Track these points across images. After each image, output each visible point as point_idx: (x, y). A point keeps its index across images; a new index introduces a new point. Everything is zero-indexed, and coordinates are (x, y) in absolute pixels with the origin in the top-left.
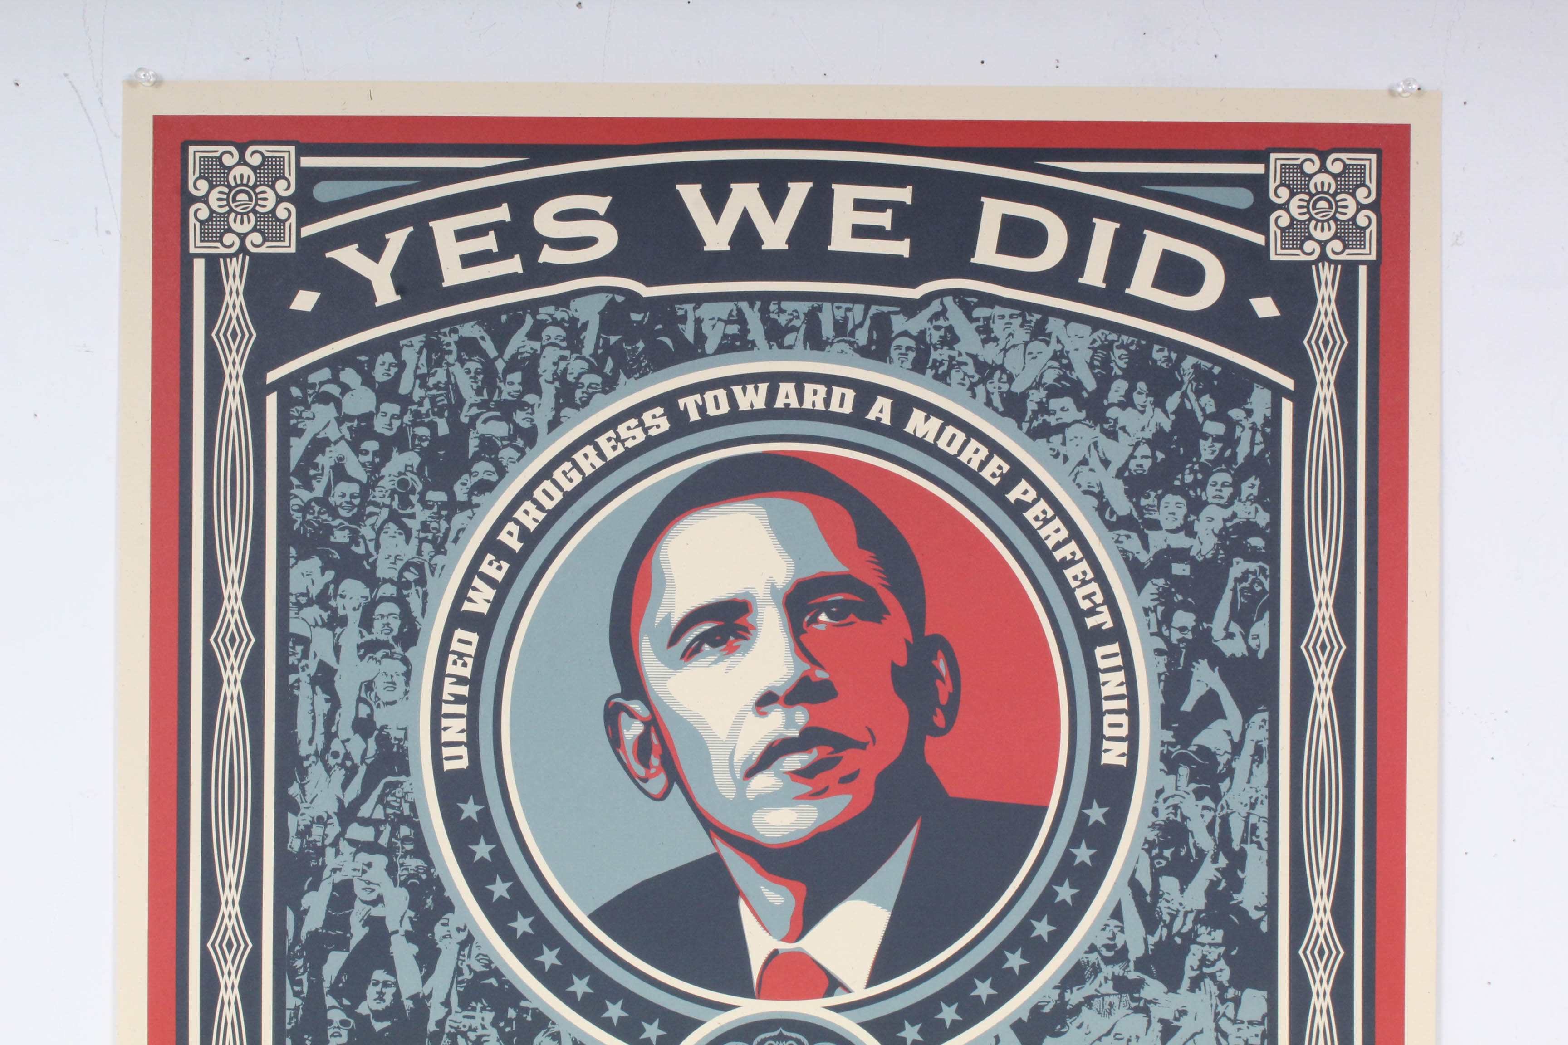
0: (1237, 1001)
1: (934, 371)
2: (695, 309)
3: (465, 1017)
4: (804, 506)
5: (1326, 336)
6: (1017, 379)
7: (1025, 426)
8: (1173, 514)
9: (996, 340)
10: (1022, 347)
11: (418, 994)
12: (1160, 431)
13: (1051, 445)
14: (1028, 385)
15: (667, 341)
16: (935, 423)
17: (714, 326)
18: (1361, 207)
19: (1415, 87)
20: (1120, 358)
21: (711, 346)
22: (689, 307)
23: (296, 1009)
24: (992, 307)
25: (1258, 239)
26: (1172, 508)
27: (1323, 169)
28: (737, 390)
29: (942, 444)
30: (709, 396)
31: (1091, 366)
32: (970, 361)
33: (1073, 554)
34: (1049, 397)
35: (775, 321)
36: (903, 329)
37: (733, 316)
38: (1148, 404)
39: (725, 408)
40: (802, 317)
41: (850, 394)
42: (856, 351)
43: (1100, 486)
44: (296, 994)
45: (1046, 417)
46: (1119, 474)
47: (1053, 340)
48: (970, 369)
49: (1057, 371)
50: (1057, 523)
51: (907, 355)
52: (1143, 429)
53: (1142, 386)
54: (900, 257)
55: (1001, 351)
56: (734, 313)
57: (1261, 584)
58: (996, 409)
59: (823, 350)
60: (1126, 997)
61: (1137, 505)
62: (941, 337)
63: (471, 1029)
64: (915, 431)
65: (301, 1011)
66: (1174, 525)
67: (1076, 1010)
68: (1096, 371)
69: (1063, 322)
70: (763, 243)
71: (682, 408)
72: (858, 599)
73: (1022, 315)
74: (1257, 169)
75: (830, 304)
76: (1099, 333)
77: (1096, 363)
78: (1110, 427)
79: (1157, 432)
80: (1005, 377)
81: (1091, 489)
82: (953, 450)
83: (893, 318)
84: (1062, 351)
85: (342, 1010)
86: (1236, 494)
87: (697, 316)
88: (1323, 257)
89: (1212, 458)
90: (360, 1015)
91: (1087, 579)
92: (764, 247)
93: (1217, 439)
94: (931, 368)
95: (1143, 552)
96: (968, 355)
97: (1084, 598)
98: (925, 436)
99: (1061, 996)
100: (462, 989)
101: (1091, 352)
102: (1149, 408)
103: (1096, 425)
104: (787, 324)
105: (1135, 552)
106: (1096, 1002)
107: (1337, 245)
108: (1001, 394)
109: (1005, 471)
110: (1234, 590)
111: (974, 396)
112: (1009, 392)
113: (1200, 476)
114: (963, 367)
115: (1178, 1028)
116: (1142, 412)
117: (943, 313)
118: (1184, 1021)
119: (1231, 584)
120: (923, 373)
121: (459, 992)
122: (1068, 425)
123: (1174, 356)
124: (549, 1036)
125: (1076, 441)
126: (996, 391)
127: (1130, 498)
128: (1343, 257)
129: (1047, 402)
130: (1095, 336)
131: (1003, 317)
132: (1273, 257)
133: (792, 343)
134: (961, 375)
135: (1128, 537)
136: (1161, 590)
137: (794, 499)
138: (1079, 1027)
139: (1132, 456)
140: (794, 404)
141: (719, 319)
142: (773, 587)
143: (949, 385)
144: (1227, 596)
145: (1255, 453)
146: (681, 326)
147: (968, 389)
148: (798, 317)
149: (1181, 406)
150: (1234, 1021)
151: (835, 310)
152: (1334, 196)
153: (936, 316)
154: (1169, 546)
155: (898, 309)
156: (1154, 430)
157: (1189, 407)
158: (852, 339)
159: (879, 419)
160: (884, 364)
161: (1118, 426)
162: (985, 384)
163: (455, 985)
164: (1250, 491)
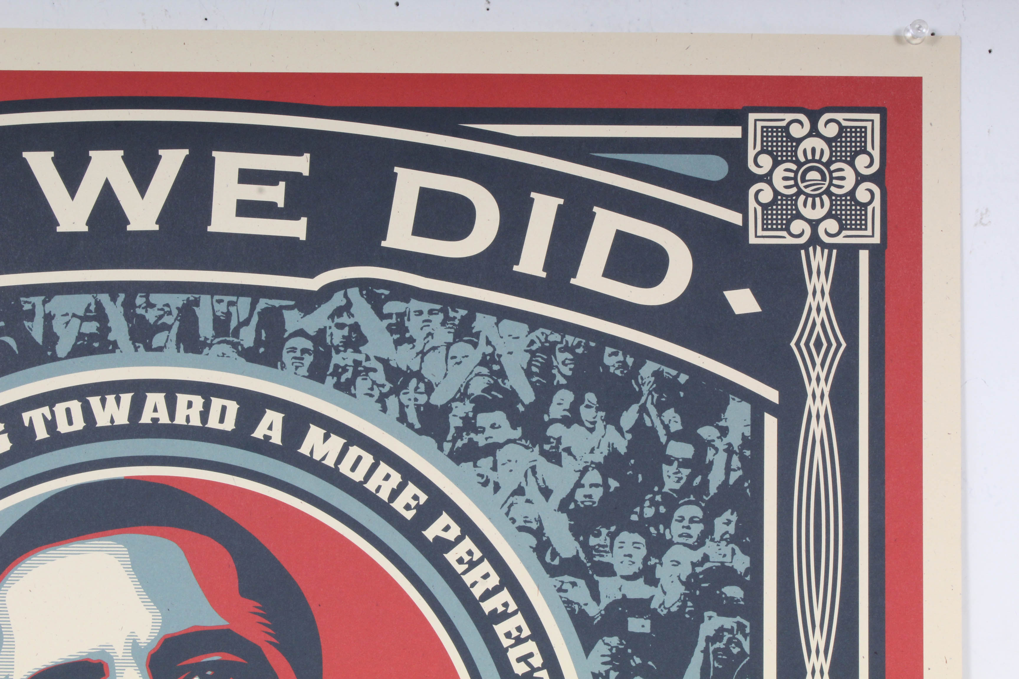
1: (335, 378)
2: (44, 303)
4: (175, 545)
5: (818, 337)
6: (437, 389)
7: (447, 446)
8: (630, 556)
9: (411, 340)
10: (443, 350)
12: (613, 453)
13: (479, 471)
14: (451, 397)
15: (11, 341)
16: (337, 442)
17: (67, 323)
18: (860, 179)
19: (926, 32)
20: (564, 363)
21: (63, 348)
22: (38, 300)
24: (407, 301)
25: (735, 218)
26: (629, 549)
27: (814, 132)
28: (95, 401)
29: (345, 468)
30: (60, 408)
31: (529, 373)
32: (380, 367)
33: (506, 605)
34: (476, 411)
35: (143, 317)
36: (297, 328)
37: (91, 312)
38: (598, 419)
39: (79, 424)
40: (175, 312)
41: (233, 407)
42: (240, 354)
43: (539, 520)
45: (472, 435)
46: (563, 507)
47: (482, 341)
48: (380, 376)
49: (487, 379)
50: (486, 567)
51: (303, 359)
52: (592, 451)
53: (590, 397)
54: (294, 241)
55: (418, 354)
56: (93, 308)
57: (739, 644)
58: (411, 426)
59: (201, 353)
61: (585, 545)
62: (344, 337)
64: (312, 452)
66: (630, 571)
68: (535, 379)
69: (494, 319)
70: (129, 223)
71: (27, 424)
72: (240, 660)
73: (444, 311)
74: (734, 132)
75: (209, 297)
76: (538, 332)
77: (534, 369)
78: (552, 448)
79: (609, 454)
80: (422, 387)
81: (528, 525)
82: (358, 476)
83: (286, 313)
84: (492, 355)
86: (708, 532)
87: (47, 312)
88: (815, 240)
89: (677, 486)
91: (523, 636)
92: (129, 228)
93: (684, 463)
94: (332, 375)
95: (592, 604)
96: (378, 359)
97: (519, 660)
98: (324, 458)
101: (528, 356)
102: (600, 425)
103: (534, 446)
104: (156, 321)
105: (582, 604)
107: (832, 225)
108: (418, 407)
109: (422, 502)
110: (706, 651)
111: (384, 409)
112: (428, 405)
113: (662, 509)
114: (371, 374)
116: (591, 430)
117: (347, 308)
119: (701, 644)
120: (322, 381)
122: (500, 446)
123: (630, 361)
125: (509, 466)
126: (412, 404)
127: (576, 536)
128: (839, 240)
129: (475, 417)
130: (533, 336)
131: (420, 313)
132: (753, 240)
133: (163, 345)
134: (369, 383)
135: (574, 584)
136: (614, 651)
137: (162, 535)
139: (579, 485)
140: (164, 419)
141: (74, 315)
142: (135, 645)
143: (354, 396)
144: (697, 659)
145: (731, 482)
146: (27, 324)
147: (377, 401)
148: (170, 313)
149: (640, 422)
151: (216, 304)
152: (828, 164)
153: (338, 312)
154: (624, 596)
155: (292, 303)
156: (606, 453)
157: (648, 423)
158: (235, 340)
159: (267, 438)
160: (274, 370)
161: (561, 447)
162: (398, 395)
164: (725, 528)
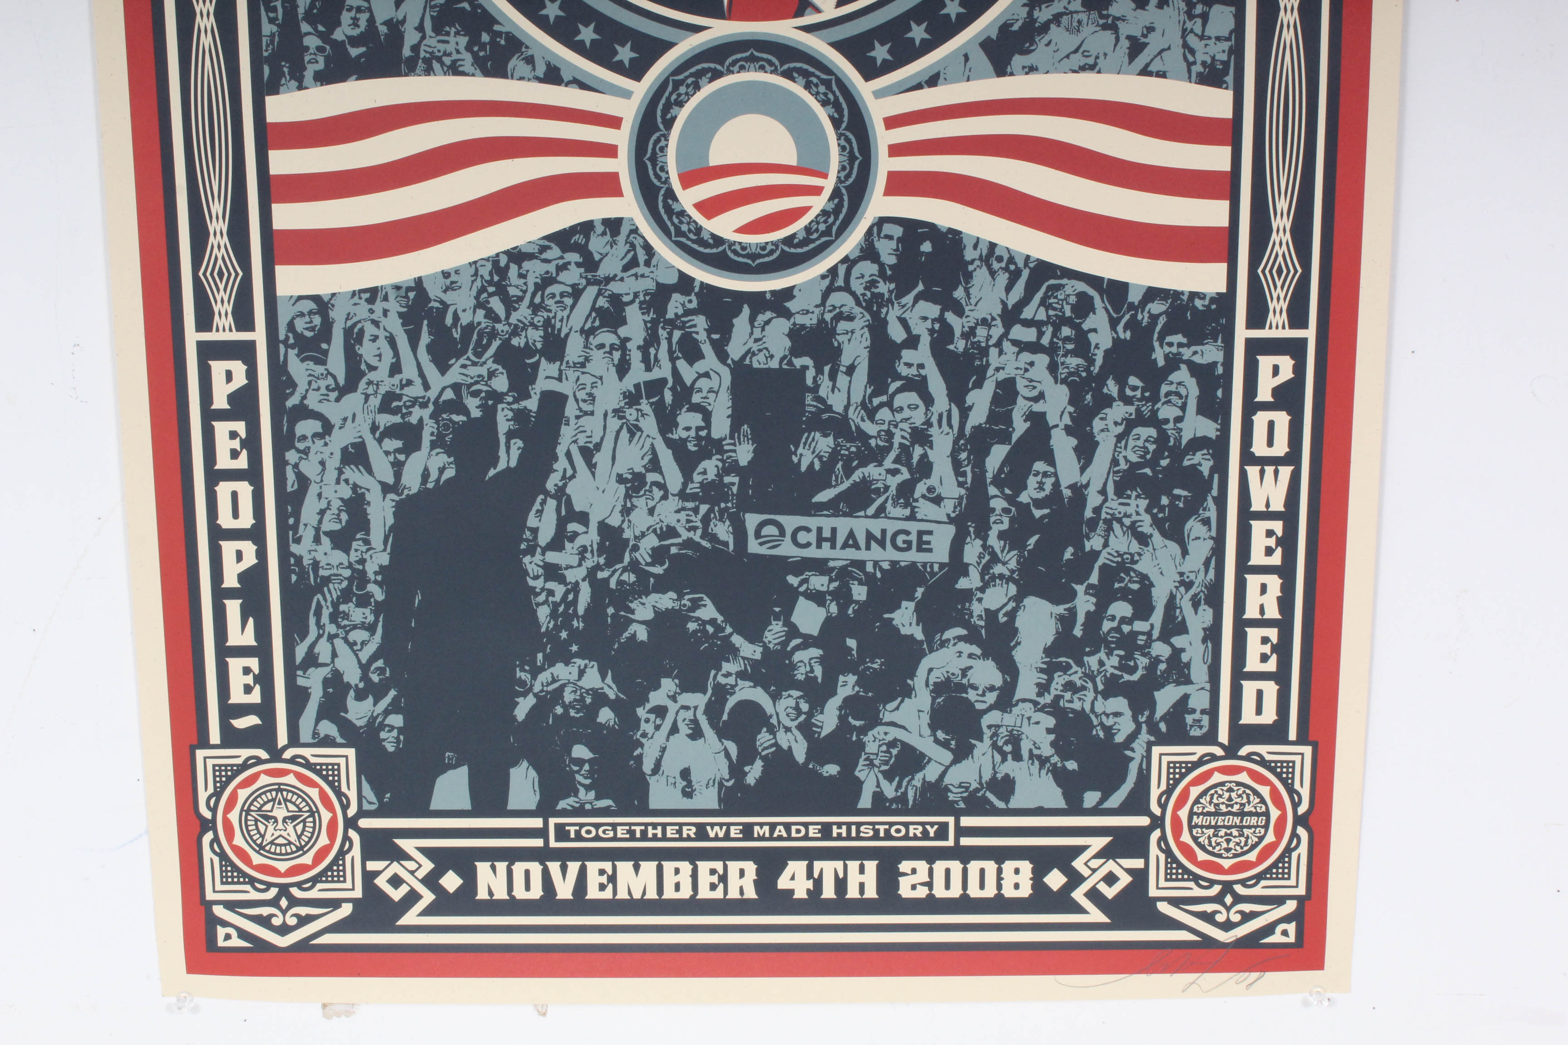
0: (1205, 17)
3: (439, 41)
11: (392, 19)
23: (272, 35)
44: (272, 21)
60: (1094, 15)
63: (446, 54)
65: (277, 37)
67: (1045, 28)
85: (318, 37)
90: (336, 40)
99: (1030, 14)
100: (435, 14)
106: (1065, 20)
115: (1146, 45)
118: (1152, 38)
121: (432, 17)
124: (523, 59)
138: (1048, 44)
150: (1202, 37)
163: (428, 9)
